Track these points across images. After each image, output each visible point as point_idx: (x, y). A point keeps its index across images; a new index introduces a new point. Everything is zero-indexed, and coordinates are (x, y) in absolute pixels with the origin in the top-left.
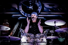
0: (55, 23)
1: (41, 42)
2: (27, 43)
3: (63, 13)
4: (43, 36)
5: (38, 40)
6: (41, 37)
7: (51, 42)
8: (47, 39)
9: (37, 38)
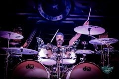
0: (89, 31)
1: (68, 58)
3: (102, 17)
4: (71, 49)
5: (64, 54)
9: (61, 52)
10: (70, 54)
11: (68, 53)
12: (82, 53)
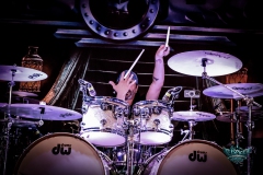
0: (204, 65)
1: (153, 130)
2: (104, 131)
4: (160, 109)
5: (144, 121)
6: (152, 111)
7: (187, 131)
8: (173, 122)
9: (138, 115)
10: (158, 121)
11: (154, 117)
12: (187, 119)
